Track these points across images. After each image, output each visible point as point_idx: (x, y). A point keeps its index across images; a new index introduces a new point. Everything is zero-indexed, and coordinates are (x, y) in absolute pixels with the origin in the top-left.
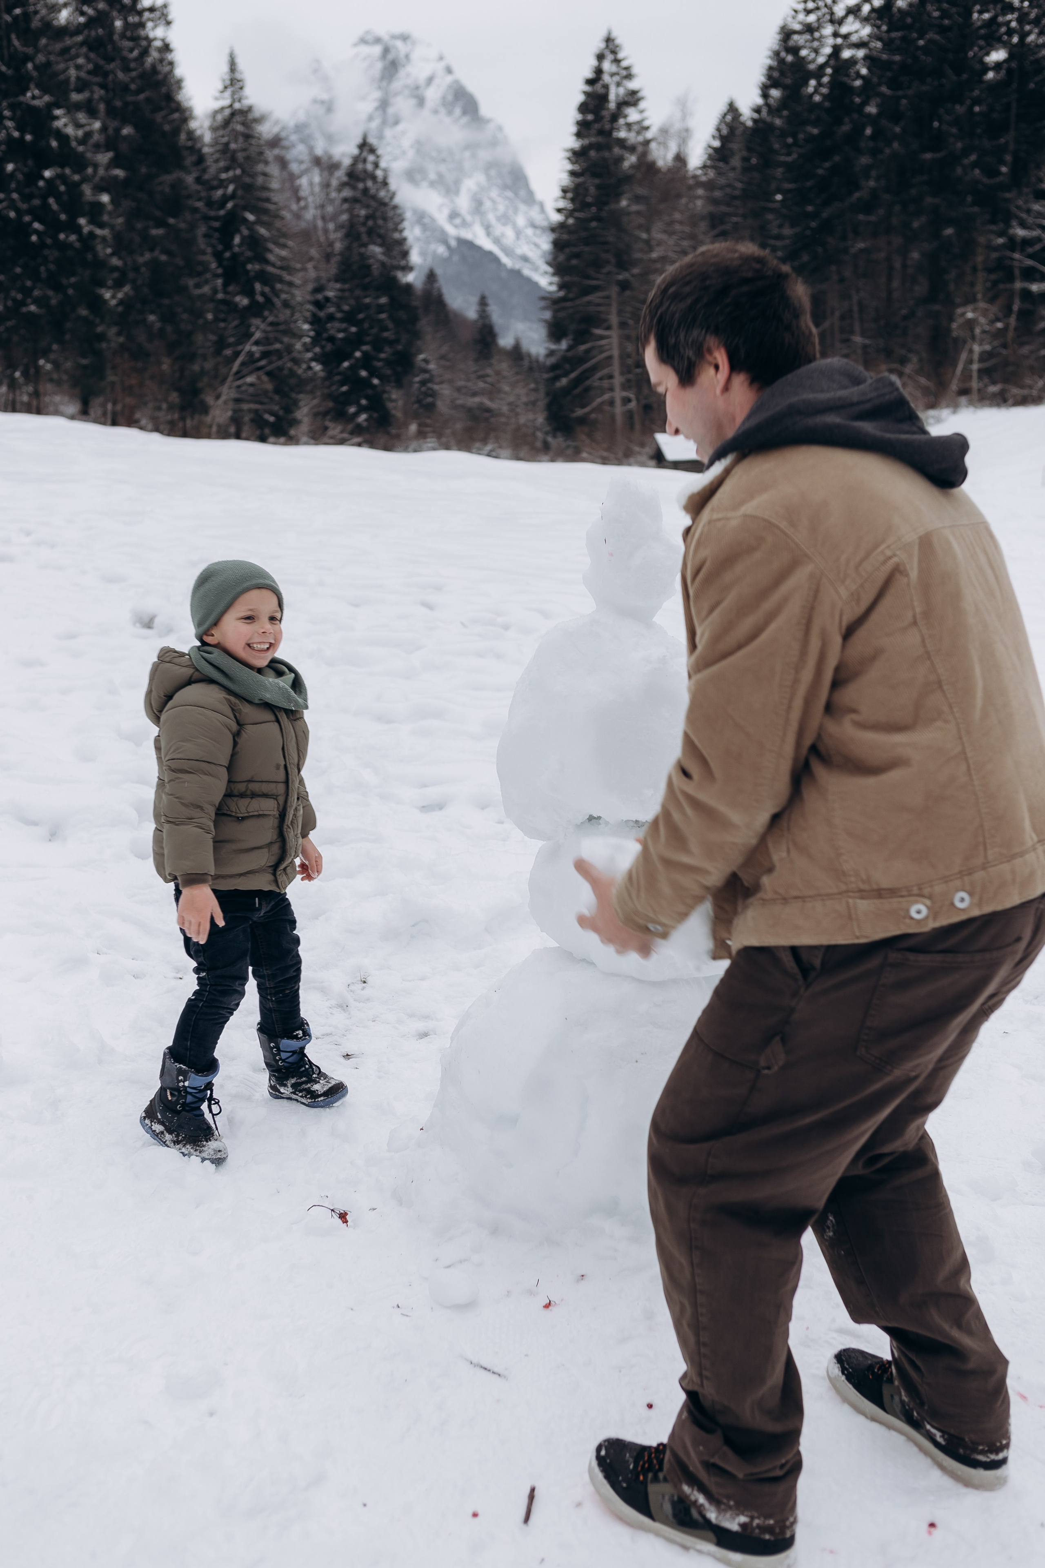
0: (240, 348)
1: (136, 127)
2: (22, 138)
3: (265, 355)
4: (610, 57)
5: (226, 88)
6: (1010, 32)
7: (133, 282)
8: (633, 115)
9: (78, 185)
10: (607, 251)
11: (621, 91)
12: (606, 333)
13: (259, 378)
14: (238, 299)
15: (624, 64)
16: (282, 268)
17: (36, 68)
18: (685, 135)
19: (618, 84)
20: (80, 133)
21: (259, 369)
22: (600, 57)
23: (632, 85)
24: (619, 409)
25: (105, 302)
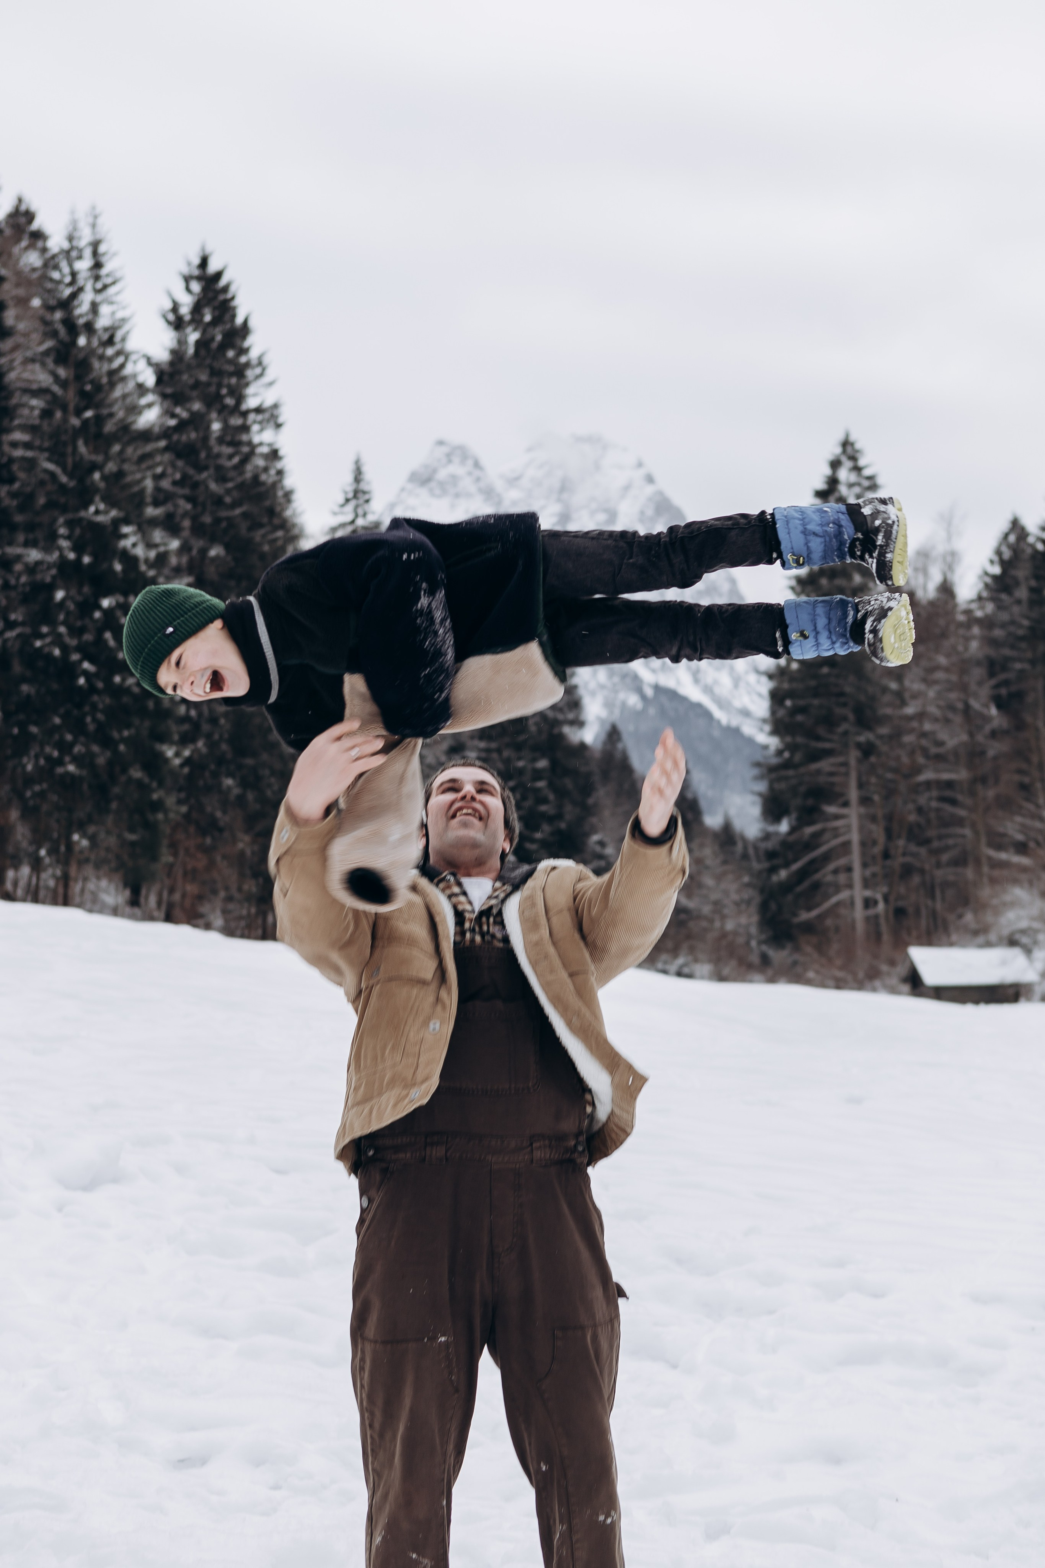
1: (227, 547)
2: (79, 560)
4: (847, 464)
5: (347, 500)
7: (209, 736)
10: (845, 705)
12: (844, 811)
15: (867, 472)
17: (104, 478)
18: (951, 559)
20: (152, 554)
22: (835, 464)
24: (859, 913)
25: (167, 761)
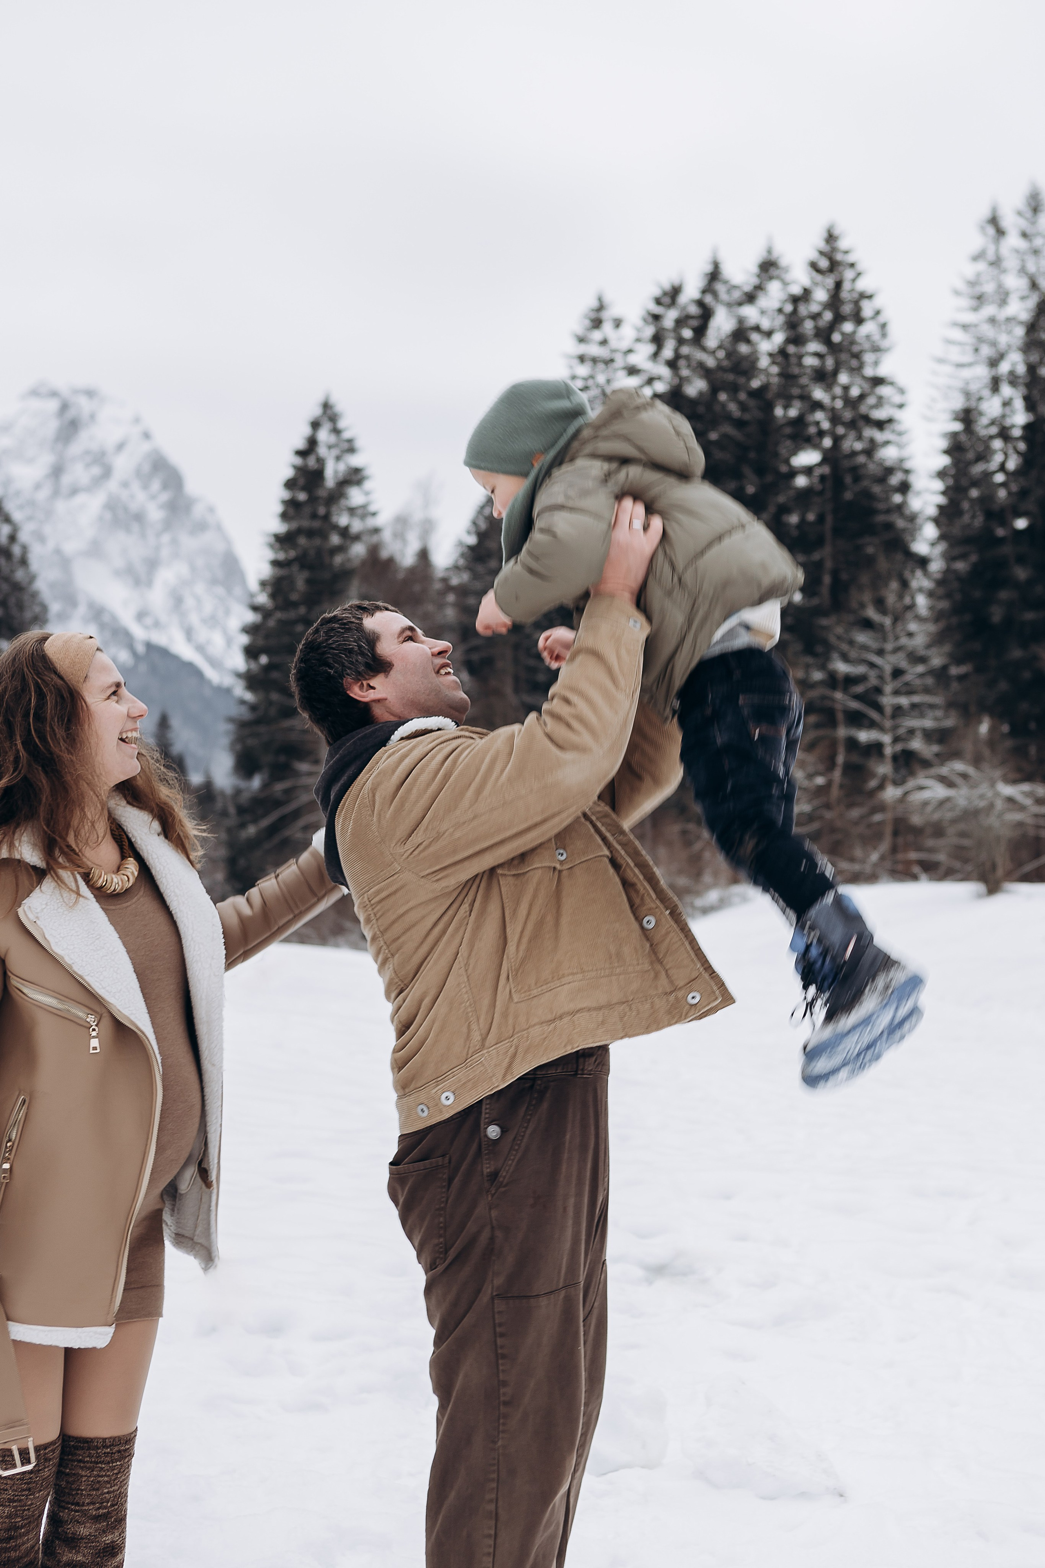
4: (327, 426)
6: (821, 434)
8: (355, 497)
11: (342, 467)
12: (312, 768)
18: (429, 526)
19: (338, 458)
22: (315, 425)
23: (355, 461)
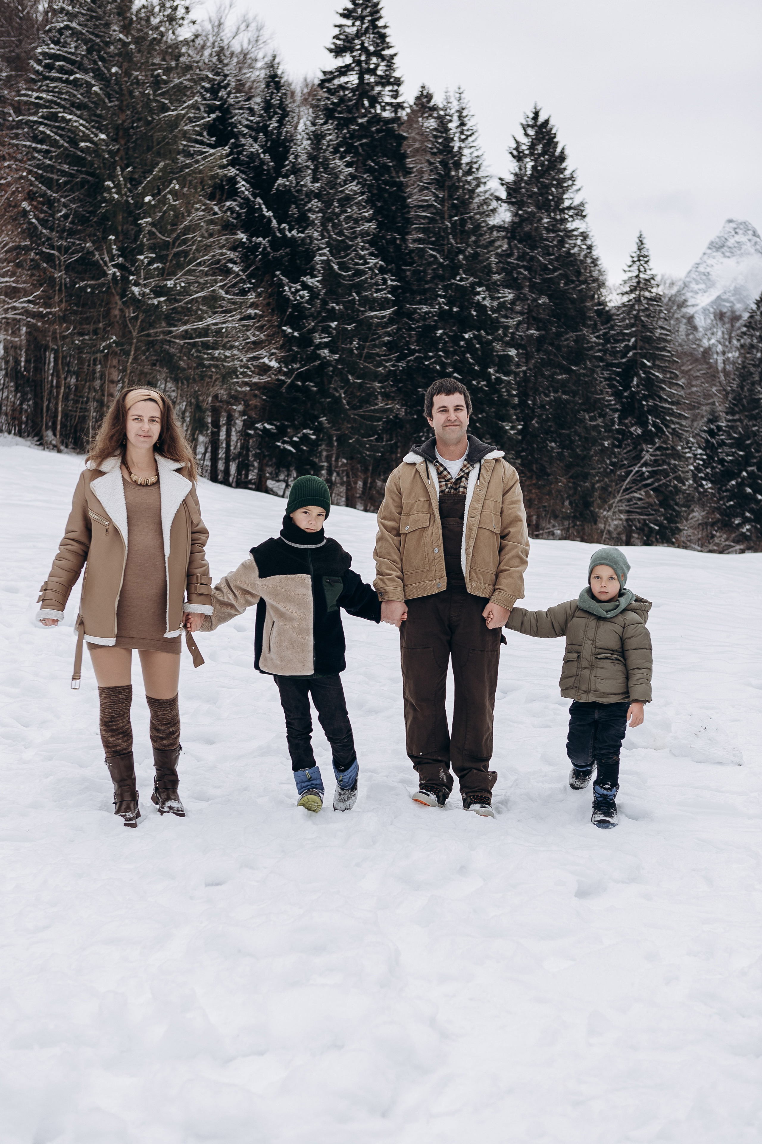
0: (632, 468)
1: (550, 297)
2: (451, 309)
3: (653, 474)
5: (634, 262)
7: (540, 416)
9: (490, 342)
13: (647, 493)
14: (632, 429)
16: (672, 403)
17: (466, 258)
20: (495, 304)
21: (646, 486)
25: (506, 431)
